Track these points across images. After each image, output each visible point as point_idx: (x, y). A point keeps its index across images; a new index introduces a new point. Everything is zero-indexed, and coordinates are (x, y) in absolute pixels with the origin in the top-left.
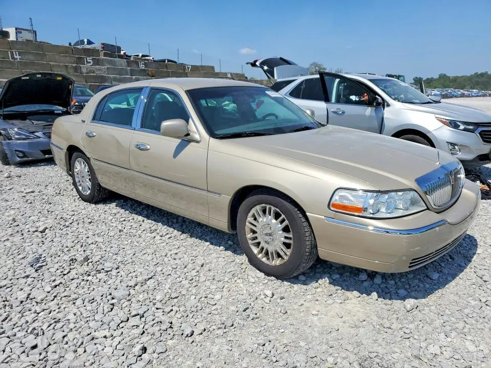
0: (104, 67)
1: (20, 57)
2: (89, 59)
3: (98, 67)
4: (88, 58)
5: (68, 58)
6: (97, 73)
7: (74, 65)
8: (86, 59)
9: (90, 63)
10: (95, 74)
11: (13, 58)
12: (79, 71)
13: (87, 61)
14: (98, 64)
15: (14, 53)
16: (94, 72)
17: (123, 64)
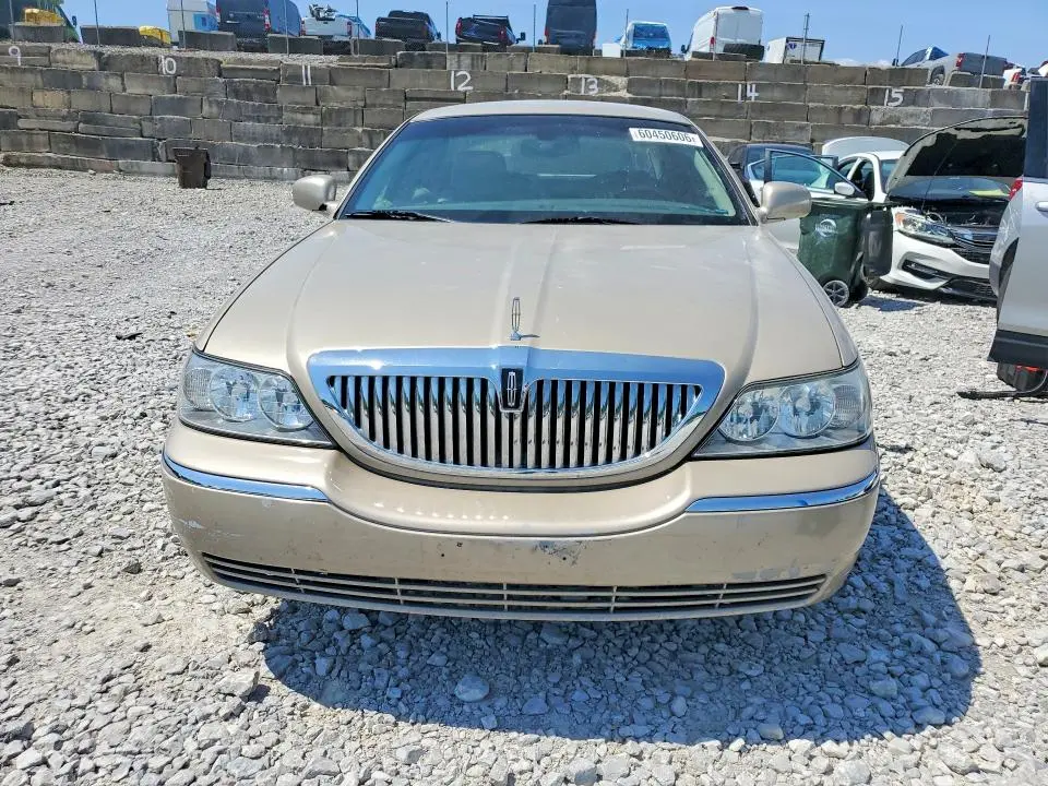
0: (925, 109)
1: (757, 95)
2: (897, 93)
3: (911, 109)
4: (894, 90)
5: (850, 92)
6: (906, 122)
7: (858, 107)
8: (890, 91)
9: (897, 99)
10: (899, 126)
11: (744, 96)
12: (865, 119)
13: (890, 96)
14: (914, 103)
15: (749, 87)
16: (898, 122)
17: (980, 101)
